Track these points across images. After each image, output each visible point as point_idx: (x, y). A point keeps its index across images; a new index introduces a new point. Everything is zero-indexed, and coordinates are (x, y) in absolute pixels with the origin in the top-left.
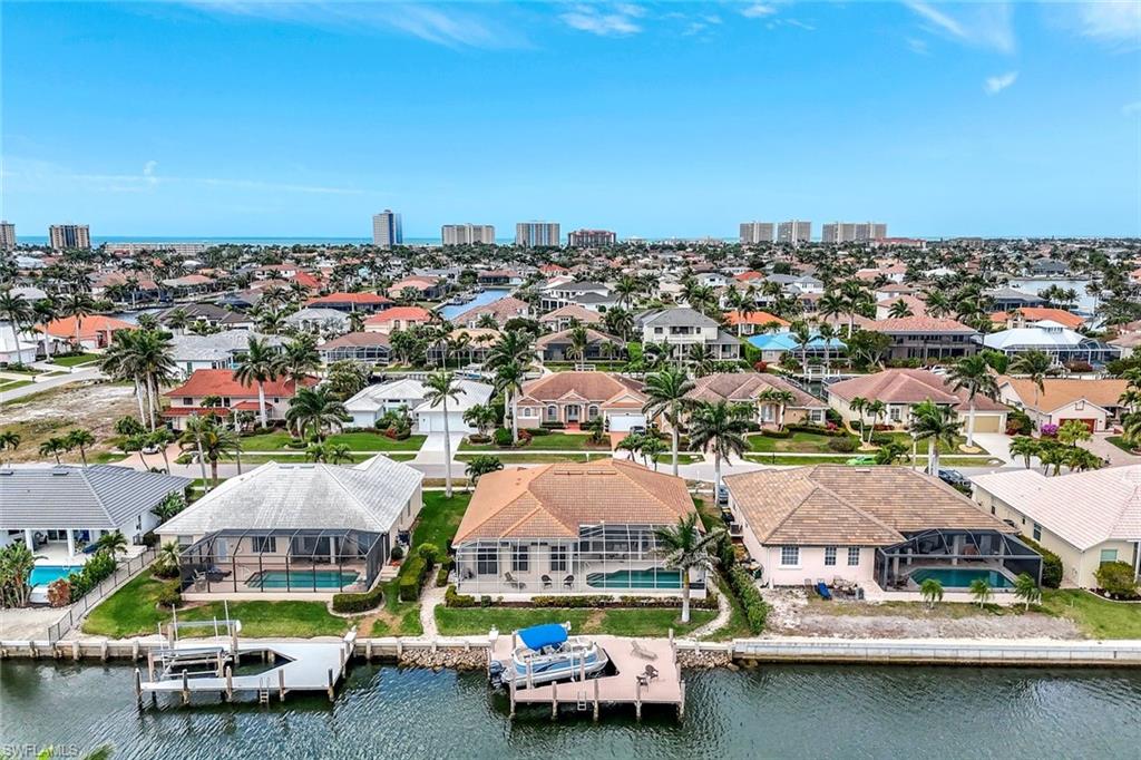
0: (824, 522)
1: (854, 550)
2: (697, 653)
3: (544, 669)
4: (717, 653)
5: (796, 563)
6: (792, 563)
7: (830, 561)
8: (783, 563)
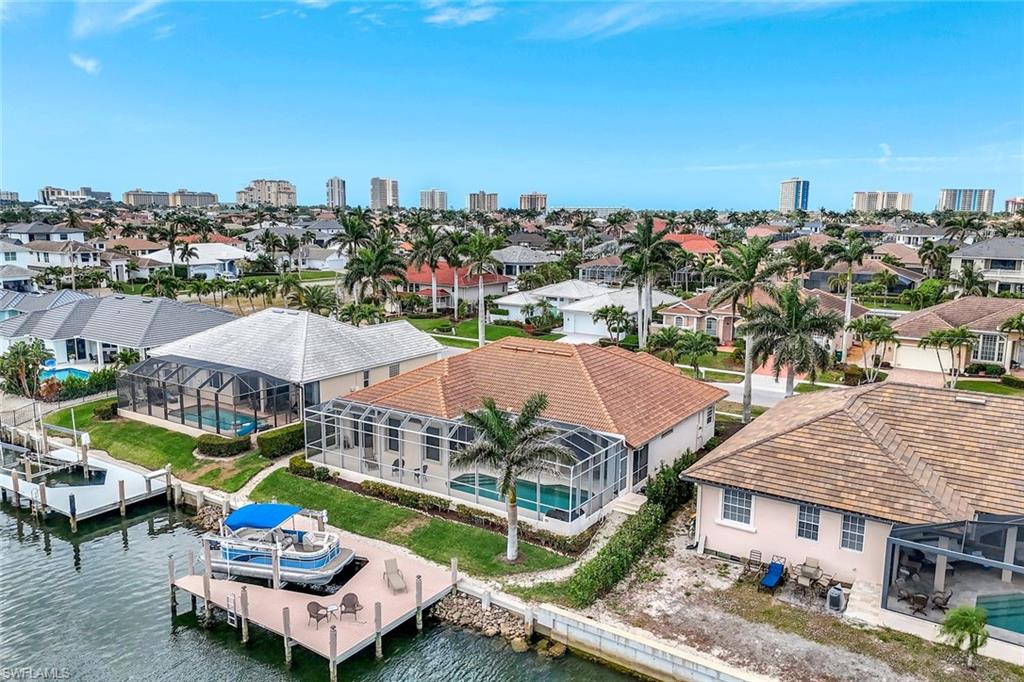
0: (816, 463)
1: (854, 521)
2: (485, 606)
3: (245, 559)
4: (513, 617)
5: (747, 521)
6: (740, 520)
7: (808, 531)
8: (725, 516)
